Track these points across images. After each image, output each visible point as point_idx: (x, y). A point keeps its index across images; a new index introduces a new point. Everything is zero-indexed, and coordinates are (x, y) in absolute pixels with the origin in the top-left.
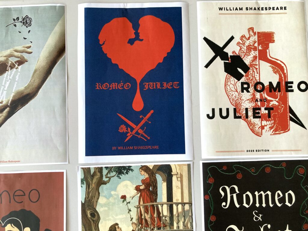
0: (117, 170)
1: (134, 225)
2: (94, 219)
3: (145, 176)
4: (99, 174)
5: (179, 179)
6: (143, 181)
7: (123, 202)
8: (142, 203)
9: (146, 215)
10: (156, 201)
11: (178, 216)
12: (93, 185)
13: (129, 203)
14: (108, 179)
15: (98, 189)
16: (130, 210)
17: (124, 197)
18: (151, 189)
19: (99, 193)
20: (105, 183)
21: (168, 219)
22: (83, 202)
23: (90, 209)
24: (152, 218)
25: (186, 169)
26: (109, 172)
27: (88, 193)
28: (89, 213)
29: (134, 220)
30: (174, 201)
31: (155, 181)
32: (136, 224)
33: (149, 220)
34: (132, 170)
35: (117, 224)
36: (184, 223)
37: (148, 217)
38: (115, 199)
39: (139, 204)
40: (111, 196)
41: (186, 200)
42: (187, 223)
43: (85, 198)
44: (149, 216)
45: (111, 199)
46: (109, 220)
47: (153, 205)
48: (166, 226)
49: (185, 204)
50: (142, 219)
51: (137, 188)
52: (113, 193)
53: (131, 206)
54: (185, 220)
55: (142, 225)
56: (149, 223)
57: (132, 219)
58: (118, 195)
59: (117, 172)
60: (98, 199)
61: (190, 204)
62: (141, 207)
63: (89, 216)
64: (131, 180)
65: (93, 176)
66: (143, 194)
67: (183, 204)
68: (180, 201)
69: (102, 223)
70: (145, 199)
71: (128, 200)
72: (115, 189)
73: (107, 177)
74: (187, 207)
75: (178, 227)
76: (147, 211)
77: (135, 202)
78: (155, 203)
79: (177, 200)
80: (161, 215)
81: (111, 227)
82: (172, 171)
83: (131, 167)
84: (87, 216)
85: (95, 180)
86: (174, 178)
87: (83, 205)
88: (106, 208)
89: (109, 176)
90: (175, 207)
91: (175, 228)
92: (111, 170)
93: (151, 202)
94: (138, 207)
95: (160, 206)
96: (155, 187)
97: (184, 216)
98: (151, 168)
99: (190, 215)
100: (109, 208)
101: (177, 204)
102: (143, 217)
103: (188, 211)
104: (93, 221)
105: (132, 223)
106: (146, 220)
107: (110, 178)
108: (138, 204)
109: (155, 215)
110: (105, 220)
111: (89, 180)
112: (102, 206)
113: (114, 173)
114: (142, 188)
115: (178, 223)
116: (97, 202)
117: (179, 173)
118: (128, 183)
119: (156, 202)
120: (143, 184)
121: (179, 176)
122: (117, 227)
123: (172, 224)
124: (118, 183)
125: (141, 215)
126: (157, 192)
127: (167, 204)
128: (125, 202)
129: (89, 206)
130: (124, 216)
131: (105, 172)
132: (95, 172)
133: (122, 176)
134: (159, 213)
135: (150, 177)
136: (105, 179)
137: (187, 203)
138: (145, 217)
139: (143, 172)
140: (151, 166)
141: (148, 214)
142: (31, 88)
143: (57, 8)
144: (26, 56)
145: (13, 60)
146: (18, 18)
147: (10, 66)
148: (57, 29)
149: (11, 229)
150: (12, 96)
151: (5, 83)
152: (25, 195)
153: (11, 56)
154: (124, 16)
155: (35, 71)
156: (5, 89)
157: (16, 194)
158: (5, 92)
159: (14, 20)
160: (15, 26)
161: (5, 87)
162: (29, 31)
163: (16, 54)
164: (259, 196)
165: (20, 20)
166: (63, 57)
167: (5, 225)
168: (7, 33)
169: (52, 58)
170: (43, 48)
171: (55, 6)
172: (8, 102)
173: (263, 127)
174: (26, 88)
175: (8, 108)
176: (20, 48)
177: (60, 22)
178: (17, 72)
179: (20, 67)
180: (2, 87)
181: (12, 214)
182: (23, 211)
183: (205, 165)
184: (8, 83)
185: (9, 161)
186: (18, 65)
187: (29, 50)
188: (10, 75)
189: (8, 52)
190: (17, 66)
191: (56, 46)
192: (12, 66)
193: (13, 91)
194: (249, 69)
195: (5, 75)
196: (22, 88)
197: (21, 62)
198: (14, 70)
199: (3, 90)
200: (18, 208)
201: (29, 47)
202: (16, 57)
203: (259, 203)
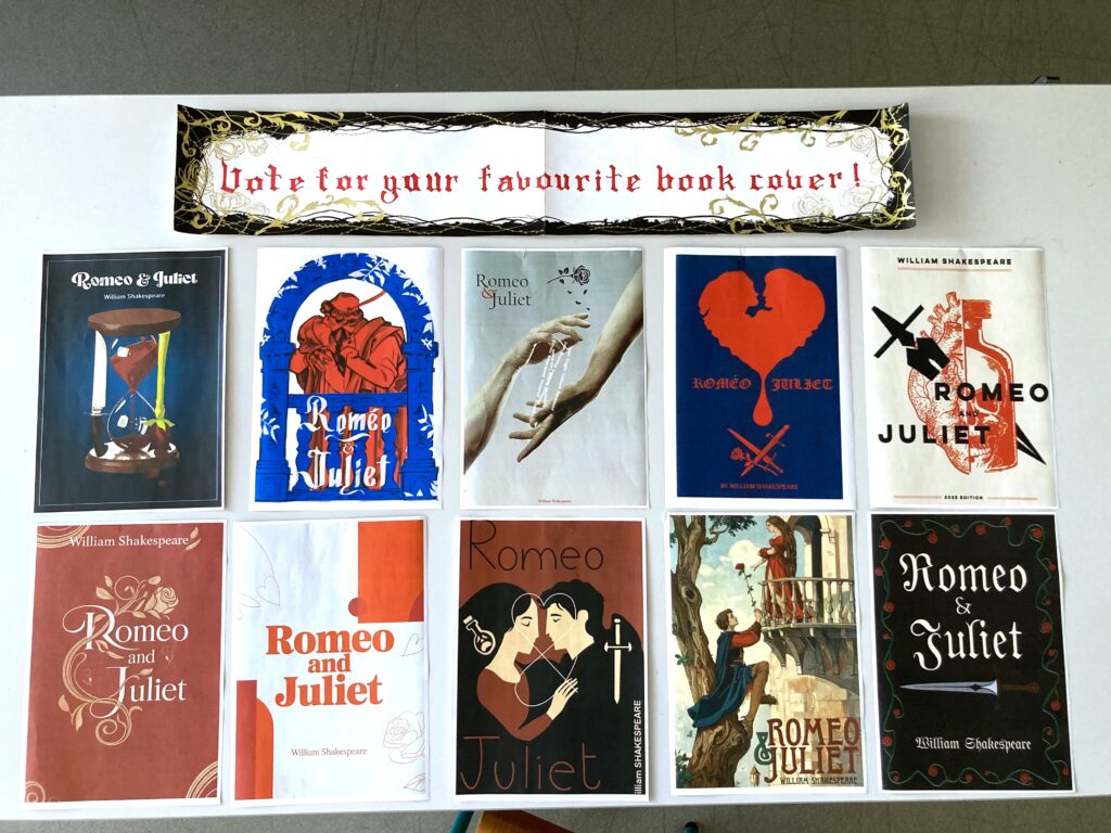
0: (728, 521)
1: (758, 613)
2: (692, 601)
3: (776, 533)
4: (698, 527)
5: (833, 540)
6: (773, 542)
7: (740, 574)
8: (770, 577)
9: (778, 597)
10: (793, 574)
11: (831, 601)
12: (691, 545)
13: (750, 576)
14: (714, 536)
15: (697, 552)
16: (751, 589)
17: (741, 567)
18: (785, 555)
19: (700, 559)
20: (709, 542)
21: (814, 605)
22: (674, 572)
23: (685, 584)
24: (788, 603)
25: (844, 523)
26: (715, 525)
27: (682, 557)
28: (683, 590)
29: (759, 606)
30: (825, 575)
31: (793, 542)
32: (760, 612)
33: (783, 606)
34: (754, 523)
35: (730, 611)
36: (840, 613)
37: (780, 601)
38: (726, 569)
39: (766, 578)
40: (720, 563)
41: (845, 575)
42: (846, 614)
43: (678, 567)
44: (783, 599)
45: (720, 570)
46: (716, 603)
47: (789, 582)
48: (811, 617)
49: (843, 581)
50: (771, 604)
51: (763, 553)
52: (722, 559)
53: (752, 583)
54: (842, 608)
55: (771, 613)
56: (783, 611)
57: (754, 603)
58: (731, 563)
59: (728, 525)
60: (699, 567)
61: (851, 581)
62: (770, 584)
63: (684, 595)
64: (753, 539)
65: (689, 530)
66: (773, 562)
67: (840, 581)
68: (834, 576)
69: (705, 607)
70: (776, 571)
71: (748, 571)
72: (726, 553)
73: (712, 533)
74: (846, 587)
75: (832, 620)
76: (779, 591)
77: (760, 574)
78: (792, 579)
79: (830, 574)
80: (803, 599)
81: (720, 614)
82: (820, 527)
83: (752, 517)
84: (680, 595)
85: (692, 537)
86: (825, 539)
87: (674, 577)
88: (712, 584)
89: (715, 530)
90: (825, 585)
91: (826, 621)
92: (718, 521)
93: (786, 576)
94: (765, 584)
95: (800, 584)
96: (793, 552)
97: (841, 602)
98: (786, 521)
99: (851, 599)
100: (716, 584)
101: (830, 581)
102: (773, 601)
103: (848, 593)
104: (690, 603)
105: (756, 610)
106: (778, 606)
107: (717, 534)
108: (764, 579)
109: (793, 599)
110: (710, 603)
111: (684, 536)
112: (705, 580)
113: (725, 527)
114: (770, 552)
115: (830, 613)
116: (696, 572)
117: (833, 531)
118: (746, 543)
119: (794, 576)
120: (773, 546)
121: (832, 535)
122: (729, 615)
123: (820, 614)
124: (732, 544)
125: (770, 597)
126: (795, 560)
127: (813, 581)
128: (743, 575)
129: (683, 578)
130: (741, 598)
131: (709, 524)
132: (693, 524)
133: (738, 532)
134: (799, 595)
135: (784, 536)
136: (709, 536)
137: (845, 580)
138: (776, 600)
139: (772, 527)
140: (786, 517)
141: (781, 596)
142: (587, 383)
143: (631, 254)
144: (579, 331)
145: (558, 338)
146: (567, 270)
147: (555, 348)
148: (631, 289)
149: (558, 611)
150: (557, 395)
151: (547, 375)
152: (579, 557)
153: (555, 330)
154: (740, 268)
155: (595, 356)
156: (547, 384)
157: (566, 553)
158: (546, 389)
159: (560, 272)
160: (562, 281)
161: (546, 381)
162: (585, 292)
163: (564, 328)
164: (966, 572)
165: (571, 272)
166: (639, 336)
167: (548, 605)
168: (549, 293)
169: (621, 336)
170: (608, 318)
171: (629, 252)
172: (551, 406)
173: (971, 459)
174: (579, 383)
175: (551, 415)
176: (569, 318)
177: (635, 278)
178: (564, 358)
179: (570, 349)
180: (542, 381)
181: (559, 587)
182: (576, 582)
183: (877, 519)
184: (551, 374)
185: (554, 501)
186: (568, 346)
187: (585, 322)
188: (555, 362)
189: (551, 324)
190: (565, 347)
191: (628, 318)
192: (557, 349)
193: (560, 387)
194: (948, 360)
195: (547, 361)
196: (573, 383)
197: (571, 342)
198: (561, 353)
199: (544, 385)
200: (568, 577)
201: (585, 317)
202: (563, 332)
203: (966, 585)
